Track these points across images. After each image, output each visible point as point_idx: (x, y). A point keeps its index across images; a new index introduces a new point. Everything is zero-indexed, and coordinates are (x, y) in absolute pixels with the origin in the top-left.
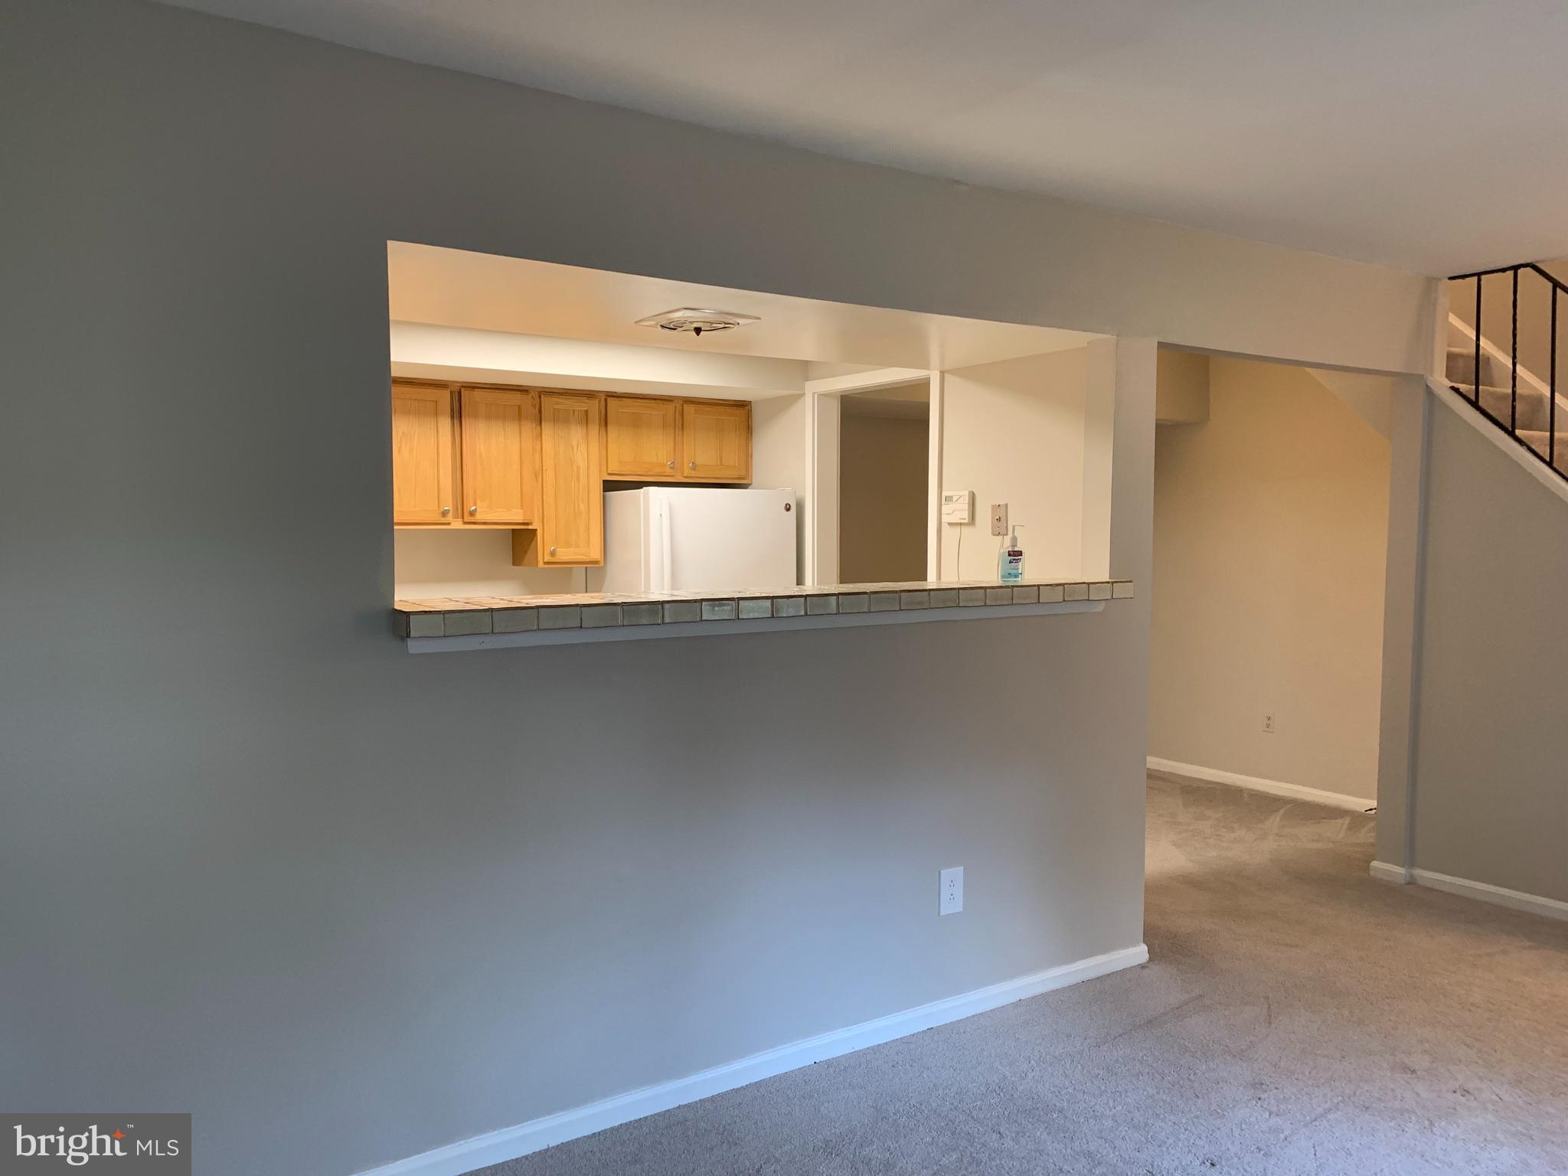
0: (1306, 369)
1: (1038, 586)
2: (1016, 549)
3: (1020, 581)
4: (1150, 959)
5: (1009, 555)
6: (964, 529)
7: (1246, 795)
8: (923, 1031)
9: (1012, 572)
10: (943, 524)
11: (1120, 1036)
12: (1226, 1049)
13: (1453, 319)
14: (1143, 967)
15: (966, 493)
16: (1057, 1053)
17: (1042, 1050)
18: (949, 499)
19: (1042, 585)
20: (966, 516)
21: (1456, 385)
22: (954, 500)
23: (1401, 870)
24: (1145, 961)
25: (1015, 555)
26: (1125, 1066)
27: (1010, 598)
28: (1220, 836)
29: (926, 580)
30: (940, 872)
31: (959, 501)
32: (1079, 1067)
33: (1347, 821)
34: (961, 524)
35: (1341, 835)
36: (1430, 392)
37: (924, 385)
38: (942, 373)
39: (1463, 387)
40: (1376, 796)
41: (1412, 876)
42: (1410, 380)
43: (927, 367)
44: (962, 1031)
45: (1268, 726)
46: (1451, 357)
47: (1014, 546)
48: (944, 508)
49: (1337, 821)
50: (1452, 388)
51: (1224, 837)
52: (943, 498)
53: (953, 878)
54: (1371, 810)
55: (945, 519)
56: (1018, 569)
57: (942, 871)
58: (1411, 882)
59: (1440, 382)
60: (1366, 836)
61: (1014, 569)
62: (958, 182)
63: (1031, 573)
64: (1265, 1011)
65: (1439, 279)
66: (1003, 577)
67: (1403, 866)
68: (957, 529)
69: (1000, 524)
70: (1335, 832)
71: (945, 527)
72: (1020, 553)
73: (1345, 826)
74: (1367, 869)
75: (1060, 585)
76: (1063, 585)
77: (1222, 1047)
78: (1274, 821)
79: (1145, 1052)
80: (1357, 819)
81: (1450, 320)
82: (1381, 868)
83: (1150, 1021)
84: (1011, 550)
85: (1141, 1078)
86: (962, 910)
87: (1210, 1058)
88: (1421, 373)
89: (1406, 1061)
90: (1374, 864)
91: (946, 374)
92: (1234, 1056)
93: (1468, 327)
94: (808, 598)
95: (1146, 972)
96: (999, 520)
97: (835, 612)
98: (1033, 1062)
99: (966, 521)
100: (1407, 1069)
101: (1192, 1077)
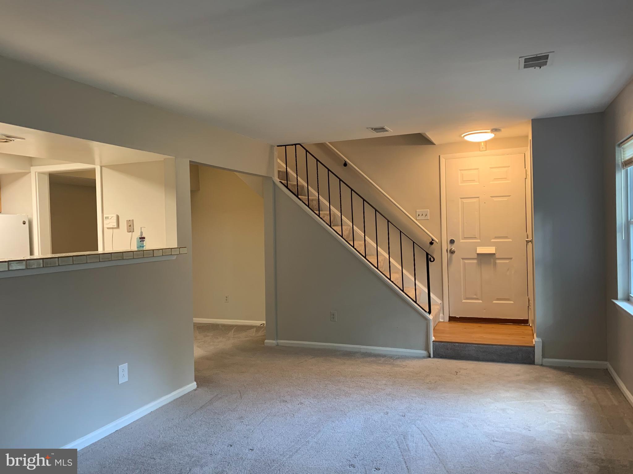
0: (235, 172)
1: (153, 250)
2: (142, 236)
3: (145, 248)
4: (197, 387)
5: (140, 239)
6: (114, 230)
7: (220, 326)
8: (114, 432)
9: (141, 245)
10: (105, 229)
11: (192, 414)
12: (229, 409)
13: (279, 161)
14: (195, 390)
15: (115, 216)
16: (170, 426)
17: (164, 426)
18: (107, 218)
19: (154, 250)
20: (116, 225)
21: (281, 181)
22: (109, 218)
23: (274, 342)
24: (195, 388)
25: (142, 239)
26: (196, 423)
27: (143, 255)
28: (214, 341)
29: (98, 251)
30: (118, 367)
31: (112, 219)
32: (179, 428)
33: (255, 329)
34: (113, 228)
35: (254, 334)
36: (274, 183)
37: (93, 171)
38: (101, 167)
39: (283, 181)
40: (265, 320)
41: (277, 343)
42: (267, 179)
43: (94, 164)
44: (130, 428)
45: (226, 300)
46: (279, 172)
47: (141, 235)
48: (105, 221)
49: (252, 330)
50: (280, 182)
51: (215, 341)
52: (104, 218)
53: (124, 368)
54: (262, 324)
55: (105, 226)
56: (143, 244)
57: (119, 366)
58: (278, 345)
59: (277, 180)
60: (260, 333)
61: (142, 244)
62: (113, 93)
63: (149, 245)
64: (239, 395)
65: (275, 146)
66: (138, 247)
67: (274, 340)
68: (111, 230)
69: (131, 227)
70: (252, 332)
71: (105, 230)
72: (144, 238)
73: (254, 331)
74: (264, 343)
75: (161, 249)
76: (162, 249)
77: (227, 409)
78: (231, 334)
79: (202, 417)
80: (258, 328)
81: (278, 161)
82: (269, 342)
83: (201, 407)
84: (140, 237)
85: (202, 426)
86: (127, 380)
87: (224, 413)
88: (271, 176)
89: (284, 399)
90: (266, 341)
91: (103, 168)
92: (232, 411)
93: (283, 164)
94: (59, 258)
95: (196, 392)
96: (130, 226)
97: (72, 264)
98: (161, 431)
99: (116, 227)
100: (284, 401)
101: (219, 421)
